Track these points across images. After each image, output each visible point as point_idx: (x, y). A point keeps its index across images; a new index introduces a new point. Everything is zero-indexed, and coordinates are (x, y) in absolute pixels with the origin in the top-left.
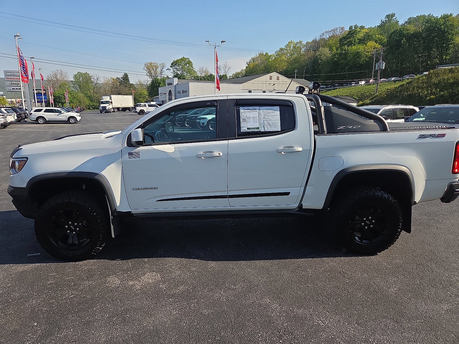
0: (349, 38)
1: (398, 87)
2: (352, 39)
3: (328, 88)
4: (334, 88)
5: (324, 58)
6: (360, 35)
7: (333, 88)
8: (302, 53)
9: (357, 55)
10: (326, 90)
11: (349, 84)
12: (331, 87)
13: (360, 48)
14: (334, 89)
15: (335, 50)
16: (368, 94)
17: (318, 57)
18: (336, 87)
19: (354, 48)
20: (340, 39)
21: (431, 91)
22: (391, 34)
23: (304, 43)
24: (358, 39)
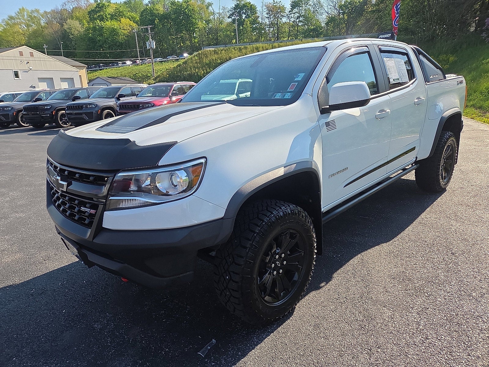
0: (99, 11)
1: (176, 67)
2: (102, 13)
3: (92, 68)
4: (100, 68)
5: (77, 32)
6: (110, 10)
7: (98, 69)
8: (43, 24)
9: (114, 32)
10: (91, 71)
11: (116, 64)
12: (95, 67)
13: (114, 24)
14: (100, 70)
15: (87, 24)
16: (140, 75)
17: (68, 31)
18: (101, 67)
19: (108, 24)
20: (89, 12)
21: (206, 70)
22: (142, 13)
23: (41, 12)
24: (109, 14)
